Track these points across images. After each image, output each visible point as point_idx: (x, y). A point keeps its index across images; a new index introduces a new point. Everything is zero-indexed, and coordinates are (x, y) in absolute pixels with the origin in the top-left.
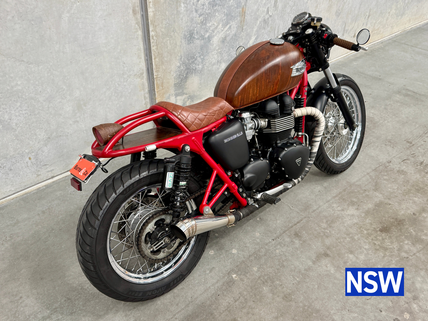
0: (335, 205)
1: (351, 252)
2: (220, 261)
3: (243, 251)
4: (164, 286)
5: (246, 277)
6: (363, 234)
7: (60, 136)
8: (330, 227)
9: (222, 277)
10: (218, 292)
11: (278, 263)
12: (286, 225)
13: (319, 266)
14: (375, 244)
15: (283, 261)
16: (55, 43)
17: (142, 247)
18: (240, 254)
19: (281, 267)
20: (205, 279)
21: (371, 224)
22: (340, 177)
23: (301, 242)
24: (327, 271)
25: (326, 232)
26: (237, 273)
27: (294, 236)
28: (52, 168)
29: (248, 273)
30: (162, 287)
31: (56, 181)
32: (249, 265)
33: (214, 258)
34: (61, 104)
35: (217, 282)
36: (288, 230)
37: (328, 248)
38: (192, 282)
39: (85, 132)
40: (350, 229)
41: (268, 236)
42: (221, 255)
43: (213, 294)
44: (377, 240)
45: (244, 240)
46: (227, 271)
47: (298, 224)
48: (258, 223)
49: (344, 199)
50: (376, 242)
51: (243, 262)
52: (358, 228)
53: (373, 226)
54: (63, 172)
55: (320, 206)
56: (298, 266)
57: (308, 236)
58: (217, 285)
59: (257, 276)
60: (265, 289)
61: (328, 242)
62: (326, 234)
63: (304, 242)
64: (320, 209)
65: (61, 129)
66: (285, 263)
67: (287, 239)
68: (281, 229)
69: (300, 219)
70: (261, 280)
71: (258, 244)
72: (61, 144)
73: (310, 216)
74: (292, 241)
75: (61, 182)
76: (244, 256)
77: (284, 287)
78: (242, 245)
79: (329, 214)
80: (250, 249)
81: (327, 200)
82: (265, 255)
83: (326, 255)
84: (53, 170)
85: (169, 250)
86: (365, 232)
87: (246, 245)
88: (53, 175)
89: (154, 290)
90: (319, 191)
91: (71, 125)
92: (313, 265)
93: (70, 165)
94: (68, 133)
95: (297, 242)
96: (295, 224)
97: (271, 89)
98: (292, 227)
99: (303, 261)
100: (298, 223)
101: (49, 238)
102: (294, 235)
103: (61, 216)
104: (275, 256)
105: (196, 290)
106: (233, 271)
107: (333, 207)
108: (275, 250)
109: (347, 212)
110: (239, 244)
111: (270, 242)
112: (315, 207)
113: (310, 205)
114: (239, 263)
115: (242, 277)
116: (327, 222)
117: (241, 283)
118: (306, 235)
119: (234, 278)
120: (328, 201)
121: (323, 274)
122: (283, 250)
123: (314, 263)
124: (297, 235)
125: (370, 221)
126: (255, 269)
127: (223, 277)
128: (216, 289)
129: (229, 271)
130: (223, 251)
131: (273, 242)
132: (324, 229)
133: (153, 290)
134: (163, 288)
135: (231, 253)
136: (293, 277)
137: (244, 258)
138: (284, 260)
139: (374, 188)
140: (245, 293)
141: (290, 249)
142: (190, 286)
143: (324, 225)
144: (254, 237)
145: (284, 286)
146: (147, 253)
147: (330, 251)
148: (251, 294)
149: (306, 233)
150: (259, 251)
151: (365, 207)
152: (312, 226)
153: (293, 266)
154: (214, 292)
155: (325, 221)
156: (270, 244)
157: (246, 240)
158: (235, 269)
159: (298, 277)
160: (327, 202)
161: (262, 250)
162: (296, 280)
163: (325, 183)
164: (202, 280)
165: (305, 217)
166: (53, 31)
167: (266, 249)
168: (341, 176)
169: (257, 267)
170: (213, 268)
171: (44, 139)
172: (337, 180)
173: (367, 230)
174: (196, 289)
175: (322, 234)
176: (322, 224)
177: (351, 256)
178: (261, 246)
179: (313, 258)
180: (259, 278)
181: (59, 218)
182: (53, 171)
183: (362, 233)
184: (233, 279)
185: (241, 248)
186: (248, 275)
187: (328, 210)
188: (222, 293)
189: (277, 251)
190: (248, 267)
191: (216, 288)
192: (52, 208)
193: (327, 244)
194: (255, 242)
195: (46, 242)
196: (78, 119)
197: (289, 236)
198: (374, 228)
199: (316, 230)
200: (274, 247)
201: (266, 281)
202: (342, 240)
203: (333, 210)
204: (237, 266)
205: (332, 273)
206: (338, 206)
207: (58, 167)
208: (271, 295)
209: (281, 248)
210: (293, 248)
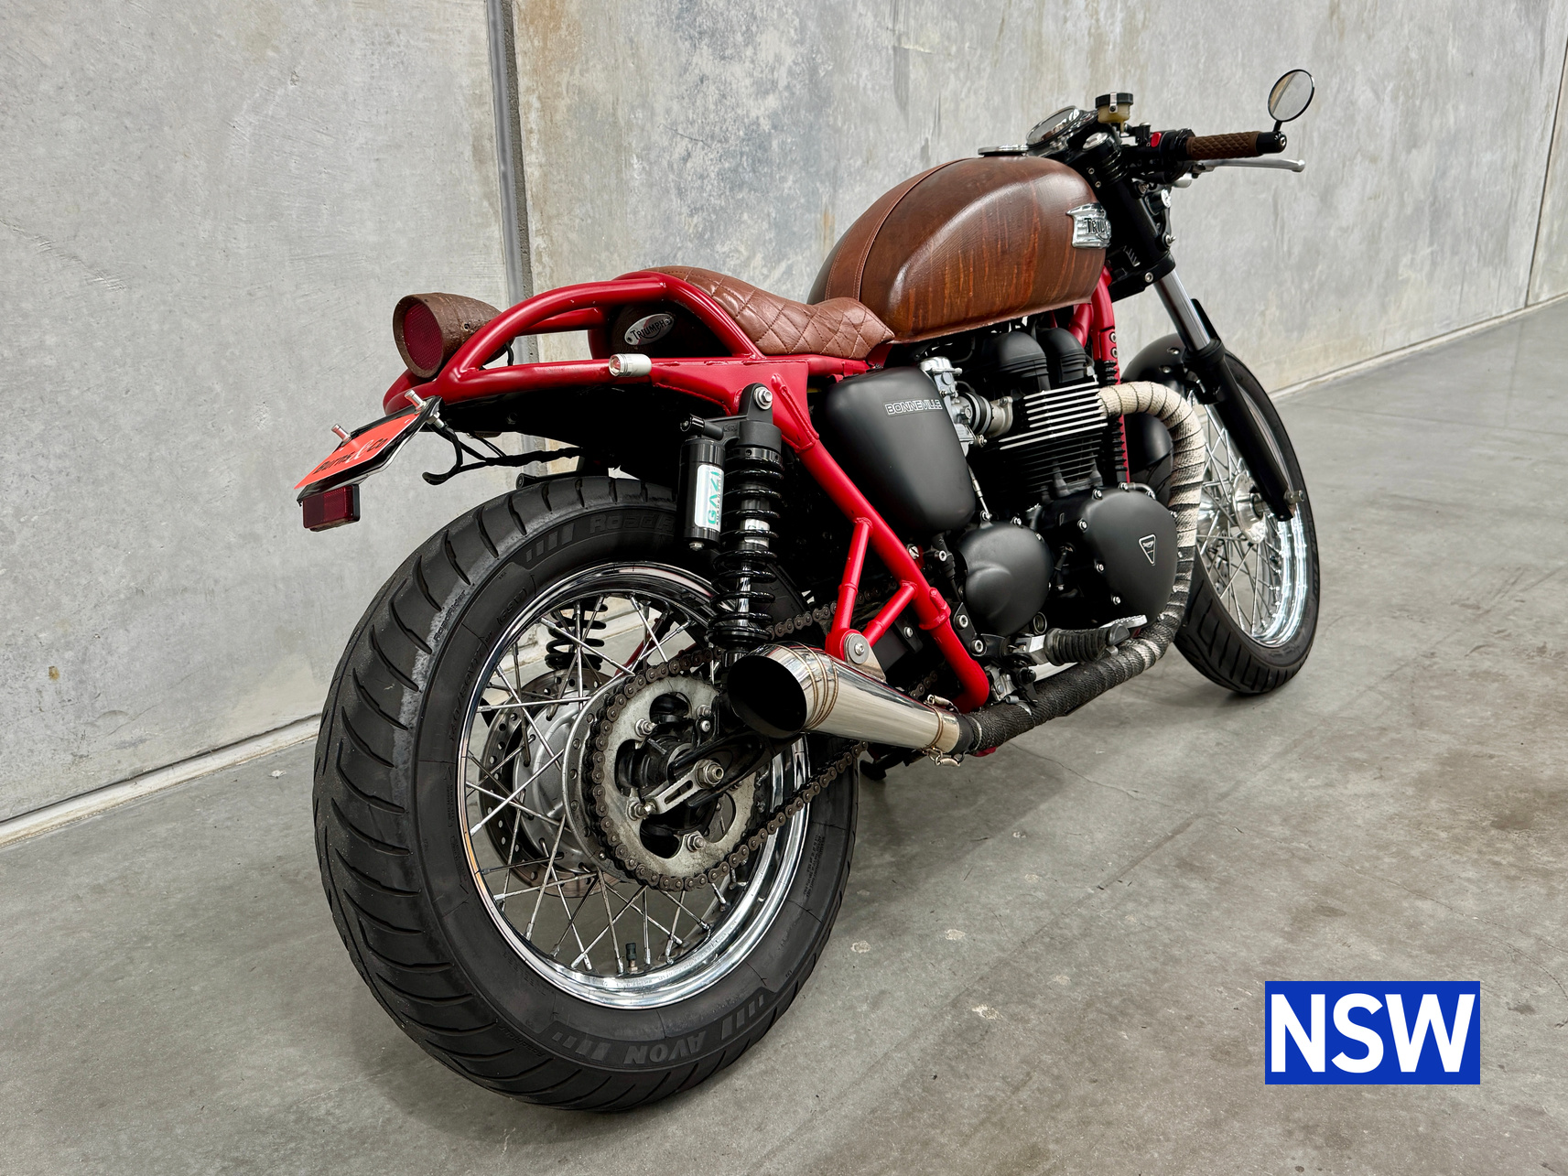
0: (1294, 775)
1: (1422, 895)
2: (905, 970)
3: (991, 932)
4: (695, 1033)
5: (1033, 1007)
6: (1439, 840)
7: (185, 590)
8: (1305, 833)
9: (929, 1018)
10: (931, 1066)
11: (1146, 954)
12: (1132, 844)
13: (1316, 946)
14: (1497, 864)
15: (1165, 945)
16: (198, 209)
17: (608, 800)
18: (981, 941)
19: (1164, 964)
20: (857, 1032)
21: (1453, 812)
22: (1275, 702)
23: (1214, 885)
24: (1351, 956)
25: (1298, 849)
26: (989, 1000)
27: (1178, 870)
28: (138, 733)
29: (1034, 994)
30: (689, 1034)
31: (151, 793)
32: (1032, 970)
33: (877, 963)
34: (201, 453)
35: (915, 1035)
36: (1146, 856)
37: (1327, 891)
38: (805, 1047)
39: (281, 586)
40: (1381, 832)
41: (1075, 879)
42: (900, 951)
43: (911, 1076)
44: (1498, 851)
45: (983, 900)
46: (947, 996)
47: (1178, 837)
48: (1022, 847)
49: (1318, 758)
50: (1496, 859)
51: (1003, 963)
52: (1408, 826)
53: (1463, 817)
54: (181, 756)
55: (1238, 783)
56: (1234, 954)
57: (1231, 867)
58: (916, 1046)
59: (1075, 1000)
60: (1128, 1038)
61: (1315, 874)
62: (1301, 854)
63: (1225, 882)
64: (1242, 789)
65: (189, 562)
66: (1176, 952)
67: (1157, 883)
68: (1120, 856)
69: (1178, 822)
70: (1100, 1011)
71: (1043, 905)
72: (184, 624)
73: (1216, 811)
74: (1176, 886)
75: (170, 796)
76: (998, 945)
77: (1202, 1023)
78: (979, 914)
79: (1282, 800)
80: (1018, 923)
81: (1259, 764)
82: (1084, 935)
83: (1329, 912)
84: (142, 741)
85: (713, 845)
86: (1443, 835)
87: (997, 913)
88: (138, 765)
89: (656, 1042)
90: (1218, 744)
91: (229, 547)
92: (1291, 946)
93: (210, 727)
94: (216, 582)
95: (1196, 884)
96: (1169, 838)
97: (1014, 281)
98: (1158, 846)
99: (1247, 937)
100: (1176, 832)
101: (130, 967)
102: (1178, 866)
103: (179, 896)
104: (1128, 935)
105: (832, 1070)
106: (969, 995)
107: (1289, 780)
108: (1122, 917)
109: (1346, 788)
110: (966, 910)
111: (1090, 894)
112: (1224, 787)
113: (1202, 781)
114: (987, 969)
115: (1014, 1009)
116: (1285, 820)
117: (1017, 1029)
118: (1222, 862)
119: (981, 1015)
120: (1264, 767)
121: (1342, 968)
122: (1152, 914)
123: (1291, 938)
124: (1186, 865)
125: (1444, 805)
126: (1062, 979)
127: (935, 1017)
128: (916, 1059)
129: (953, 995)
130: (907, 938)
131: (1104, 895)
132: (1284, 840)
133: (651, 1044)
134: (691, 1039)
135: (943, 941)
136: (1225, 988)
137: (1003, 950)
138: (1167, 941)
139: (1410, 721)
140: (1047, 1058)
141: (1180, 909)
142: (801, 1060)
143: (1279, 831)
144: (1020, 888)
145: (1202, 1019)
146: (628, 837)
147: (1338, 899)
148: (1075, 1059)
149: (1222, 857)
150: (1056, 923)
151: (1404, 770)
152: (1234, 838)
153: (1211, 957)
154: (911, 1067)
155: (1276, 819)
156: (1095, 901)
157: (992, 897)
158: (976, 987)
159: (1246, 987)
160: (1260, 770)
161: (1067, 920)
162: (1244, 996)
163: (1229, 722)
164: (845, 1035)
165: (1198, 816)
166: (196, 167)
167: (1080, 915)
168: (1278, 700)
169: (1067, 974)
170: (883, 992)
171: (118, 592)
172: (1267, 711)
173: (1448, 828)
174: (830, 1065)
175: (1284, 856)
176: (1270, 829)
177: (1425, 906)
178: (1058, 912)
179: (1282, 926)
180: (1089, 1005)
181: (171, 900)
182: (140, 747)
183: (1433, 840)
184: (979, 1019)
185: (977, 923)
186: (1037, 1002)
187: (1275, 788)
188: (945, 1067)
189: (1132, 919)
190: (1029, 975)
191: (916, 1055)
192: (136, 873)
193: (1317, 880)
194: (1030, 899)
195: (116, 980)
196: (259, 528)
197: (1159, 872)
198: (1471, 822)
199: (1253, 847)
200: (1113, 908)
201: (1123, 1013)
202: (1367, 864)
203: (1292, 788)
204: (982, 979)
205: (1377, 962)
206: (1308, 777)
207: (163, 730)
208: (1159, 1053)
209: (1140, 908)
210: (1188, 905)
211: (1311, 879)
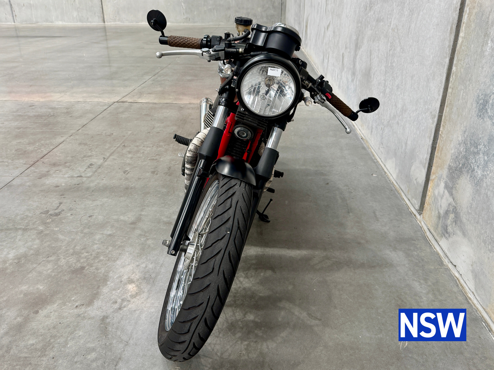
0: (150, 266)
6: (103, 255)
8: (143, 244)
11: (169, 202)
13: (135, 215)
14: (87, 252)
21: (97, 269)
24: (127, 215)
27: (171, 221)
40: (121, 252)
44: (86, 257)
50: (87, 254)
52: (112, 258)
53: (94, 268)
60: (164, 190)
61: (138, 232)
63: (159, 222)
66: (163, 205)
70: (172, 192)
74: (170, 218)
77: (153, 196)
79: (152, 253)
81: (163, 267)
83: (133, 223)
86: (102, 258)
92: (140, 213)
95: (165, 220)
99: (150, 212)
107: (152, 263)
109: (133, 267)
116: (149, 246)
118: (162, 227)
120: (161, 266)
121: (129, 212)
123: (141, 215)
125: (99, 271)
132: (148, 239)
136: (151, 202)
140: (176, 184)
143: (150, 242)
147: (131, 227)
151: (112, 284)
152: (161, 235)
160: (162, 264)
175: (147, 234)
176: (153, 241)
177: (109, 233)
183: (105, 255)
198: (92, 266)
202: (124, 239)
203: (150, 260)
205: (121, 216)
206: (146, 267)
208: (158, 190)
209: (175, 210)
210: (165, 214)
211: (138, 230)
